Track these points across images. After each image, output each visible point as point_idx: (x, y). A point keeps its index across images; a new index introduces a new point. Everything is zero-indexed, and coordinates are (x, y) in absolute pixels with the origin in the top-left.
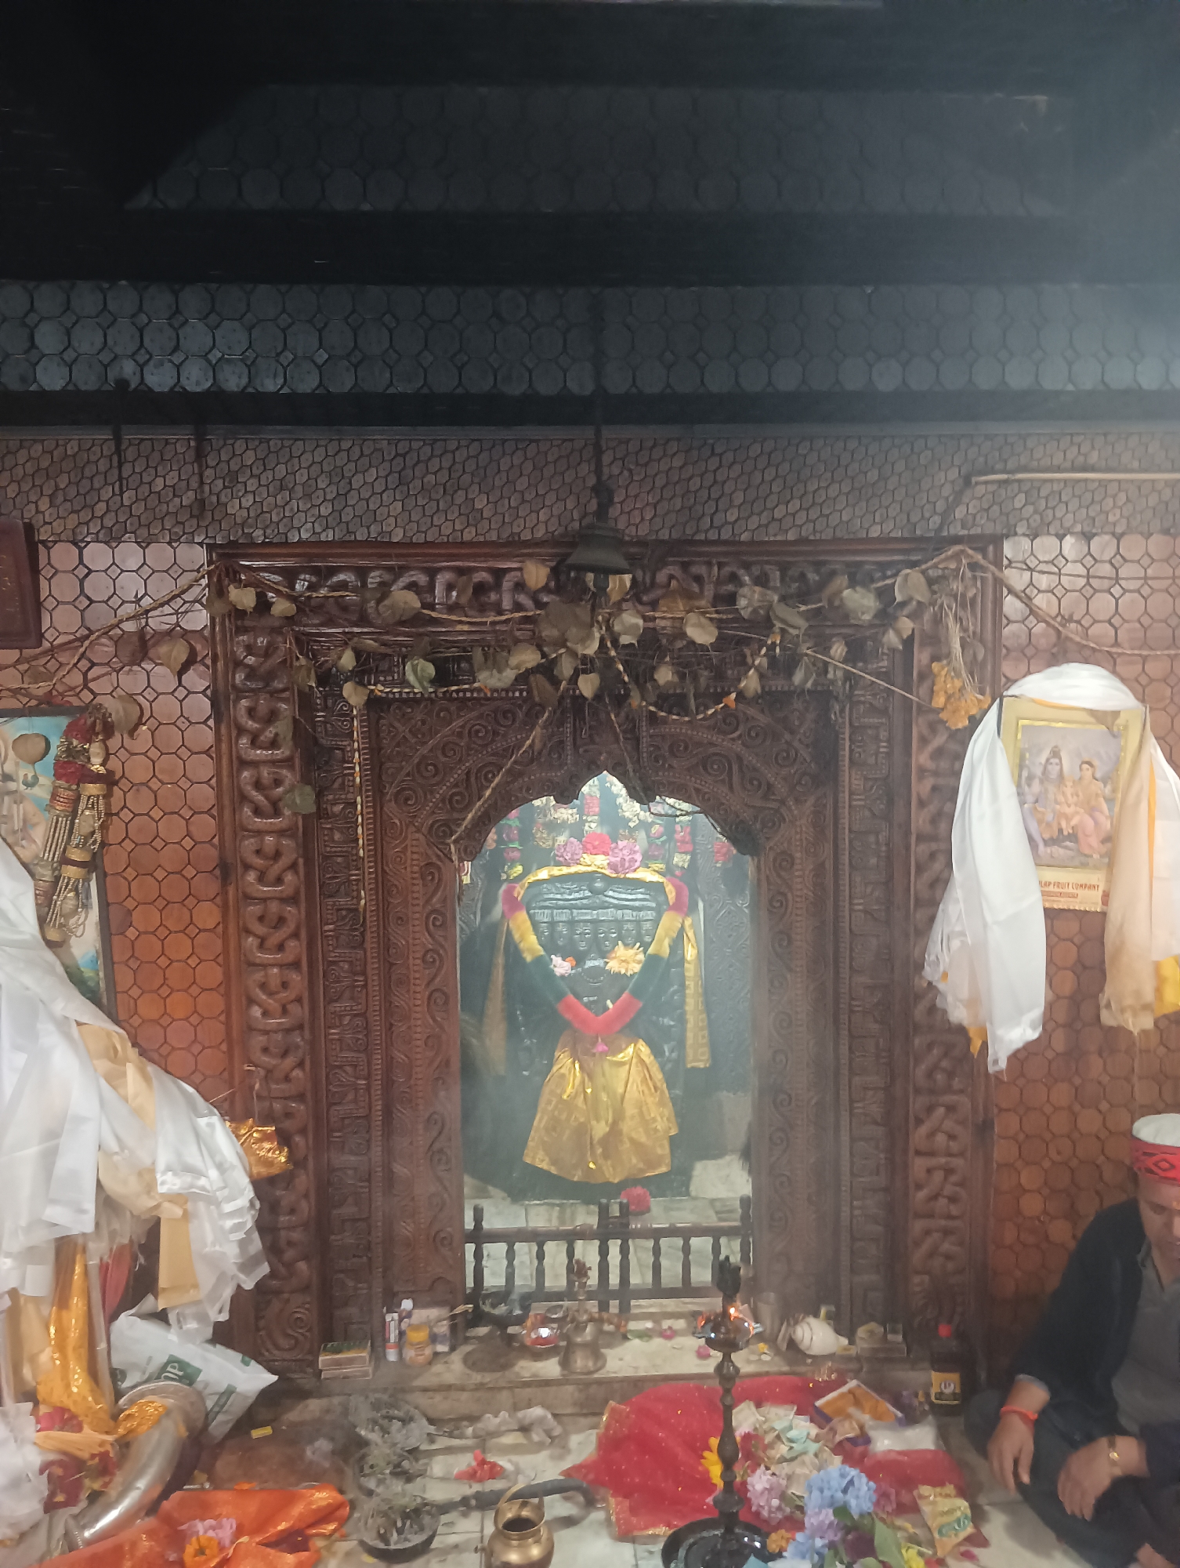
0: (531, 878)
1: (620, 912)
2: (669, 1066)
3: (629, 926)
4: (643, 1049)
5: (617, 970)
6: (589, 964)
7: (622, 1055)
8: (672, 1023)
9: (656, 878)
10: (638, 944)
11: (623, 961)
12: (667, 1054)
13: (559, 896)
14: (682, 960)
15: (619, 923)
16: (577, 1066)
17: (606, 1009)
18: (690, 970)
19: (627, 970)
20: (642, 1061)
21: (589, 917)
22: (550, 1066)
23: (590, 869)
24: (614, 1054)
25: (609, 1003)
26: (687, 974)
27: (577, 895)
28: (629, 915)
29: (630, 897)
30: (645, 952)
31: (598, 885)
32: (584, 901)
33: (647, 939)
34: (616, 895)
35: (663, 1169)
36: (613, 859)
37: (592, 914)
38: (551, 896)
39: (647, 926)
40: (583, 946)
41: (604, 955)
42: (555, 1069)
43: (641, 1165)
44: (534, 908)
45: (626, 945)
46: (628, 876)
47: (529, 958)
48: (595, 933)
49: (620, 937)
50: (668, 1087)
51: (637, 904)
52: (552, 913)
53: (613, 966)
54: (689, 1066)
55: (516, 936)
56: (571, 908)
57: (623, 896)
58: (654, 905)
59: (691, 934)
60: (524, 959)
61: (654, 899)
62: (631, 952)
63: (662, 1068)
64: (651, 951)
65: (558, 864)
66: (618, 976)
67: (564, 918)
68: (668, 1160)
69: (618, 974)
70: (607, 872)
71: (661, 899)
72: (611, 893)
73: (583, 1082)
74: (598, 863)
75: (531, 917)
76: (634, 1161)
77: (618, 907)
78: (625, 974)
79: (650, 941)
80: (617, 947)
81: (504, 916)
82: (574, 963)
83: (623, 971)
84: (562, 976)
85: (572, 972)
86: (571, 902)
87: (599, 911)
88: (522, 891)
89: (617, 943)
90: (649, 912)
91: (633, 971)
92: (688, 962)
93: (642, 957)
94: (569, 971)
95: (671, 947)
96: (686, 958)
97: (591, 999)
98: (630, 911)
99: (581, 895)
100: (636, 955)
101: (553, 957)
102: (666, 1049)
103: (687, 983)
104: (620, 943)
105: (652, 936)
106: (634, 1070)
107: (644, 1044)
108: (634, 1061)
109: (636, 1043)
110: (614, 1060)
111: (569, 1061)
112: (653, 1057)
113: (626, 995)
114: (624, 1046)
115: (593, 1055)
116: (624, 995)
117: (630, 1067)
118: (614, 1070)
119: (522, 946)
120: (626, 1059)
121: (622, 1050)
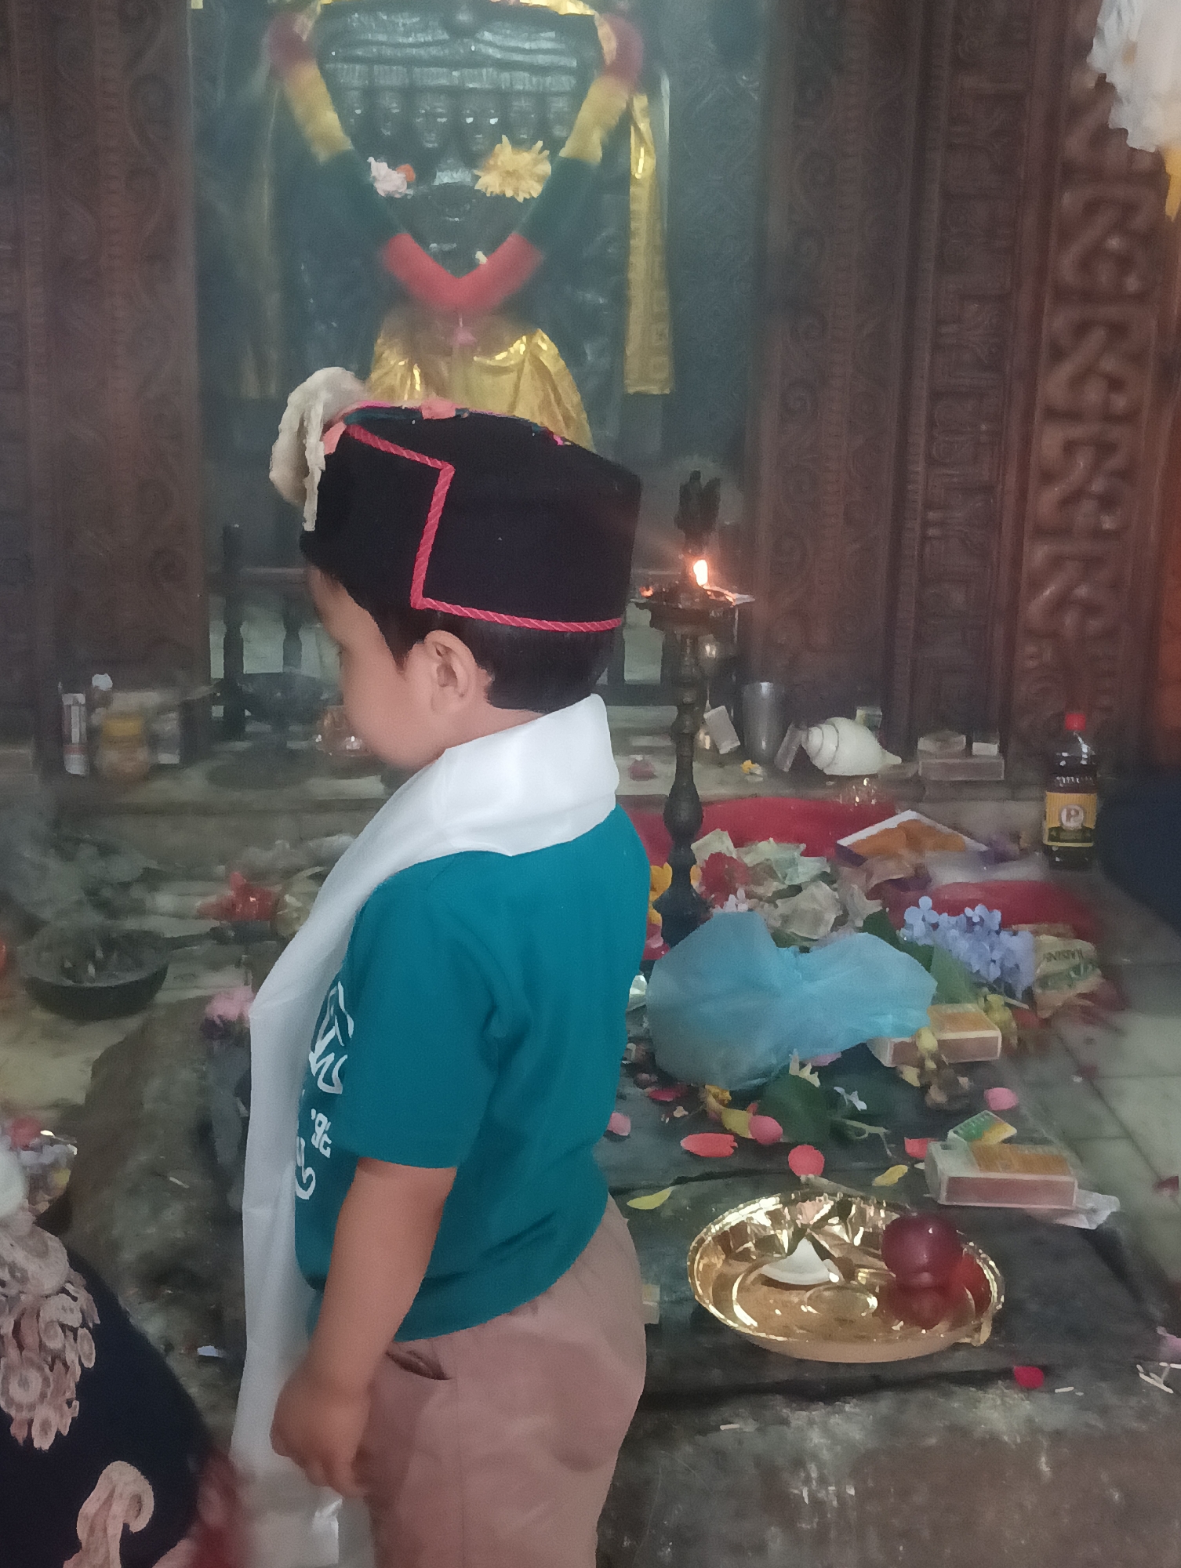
1: (505, 76)
2: (593, 382)
3: (523, 104)
4: (544, 347)
5: (497, 190)
6: (444, 178)
7: (503, 355)
8: (601, 301)
9: (580, 9)
10: (540, 144)
11: (510, 174)
12: (590, 359)
13: (382, 38)
14: (624, 179)
15: (502, 97)
16: (416, 373)
17: (473, 264)
18: (642, 200)
19: (516, 191)
20: (541, 369)
21: (444, 83)
24: (490, 351)
25: (481, 257)
26: (634, 207)
27: (421, 38)
28: (523, 81)
29: (527, 46)
30: (553, 157)
31: (463, 17)
32: (434, 51)
33: (558, 131)
34: (498, 39)
37: (449, 77)
38: (369, 36)
39: (560, 104)
40: (431, 143)
41: (473, 159)
44: (336, 59)
45: (517, 144)
47: (322, 155)
48: (456, 115)
49: (507, 127)
51: (542, 59)
52: (370, 73)
53: (490, 182)
54: (631, 391)
55: (299, 111)
56: (410, 63)
57: (513, 43)
58: (573, 63)
59: (644, 126)
61: (574, 52)
62: (525, 158)
63: (580, 383)
64: (564, 153)
66: (500, 201)
67: (394, 82)
69: (500, 199)
71: (589, 52)
72: (487, 36)
75: (329, 78)
77: (503, 65)
78: (513, 199)
79: (564, 134)
80: (498, 146)
81: (274, 74)
82: (414, 176)
83: (509, 193)
84: (390, 199)
85: (411, 192)
86: (408, 50)
87: (466, 71)
88: (310, 24)
89: (501, 139)
90: (564, 78)
91: (530, 194)
92: (638, 183)
93: (546, 168)
94: (403, 189)
95: (604, 147)
96: (633, 173)
97: (447, 247)
98: (526, 75)
99: (429, 38)
100: (536, 162)
101: (371, 160)
102: (589, 350)
103: (633, 225)
104: (505, 138)
105: (570, 125)
106: (526, 384)
107: (545, 337)
108: (527, 368)
109: (531, 335)
110: (488, 362)
111: (402, 363)
112: (562, 362)
113: (513, 240)
114: (507, 339)
115: (448, 352)
116: (510, 239)
117: (519, 378)
118: (488, 380)
119: (310, 130)
120: (512, 362)
121: (503, 346)
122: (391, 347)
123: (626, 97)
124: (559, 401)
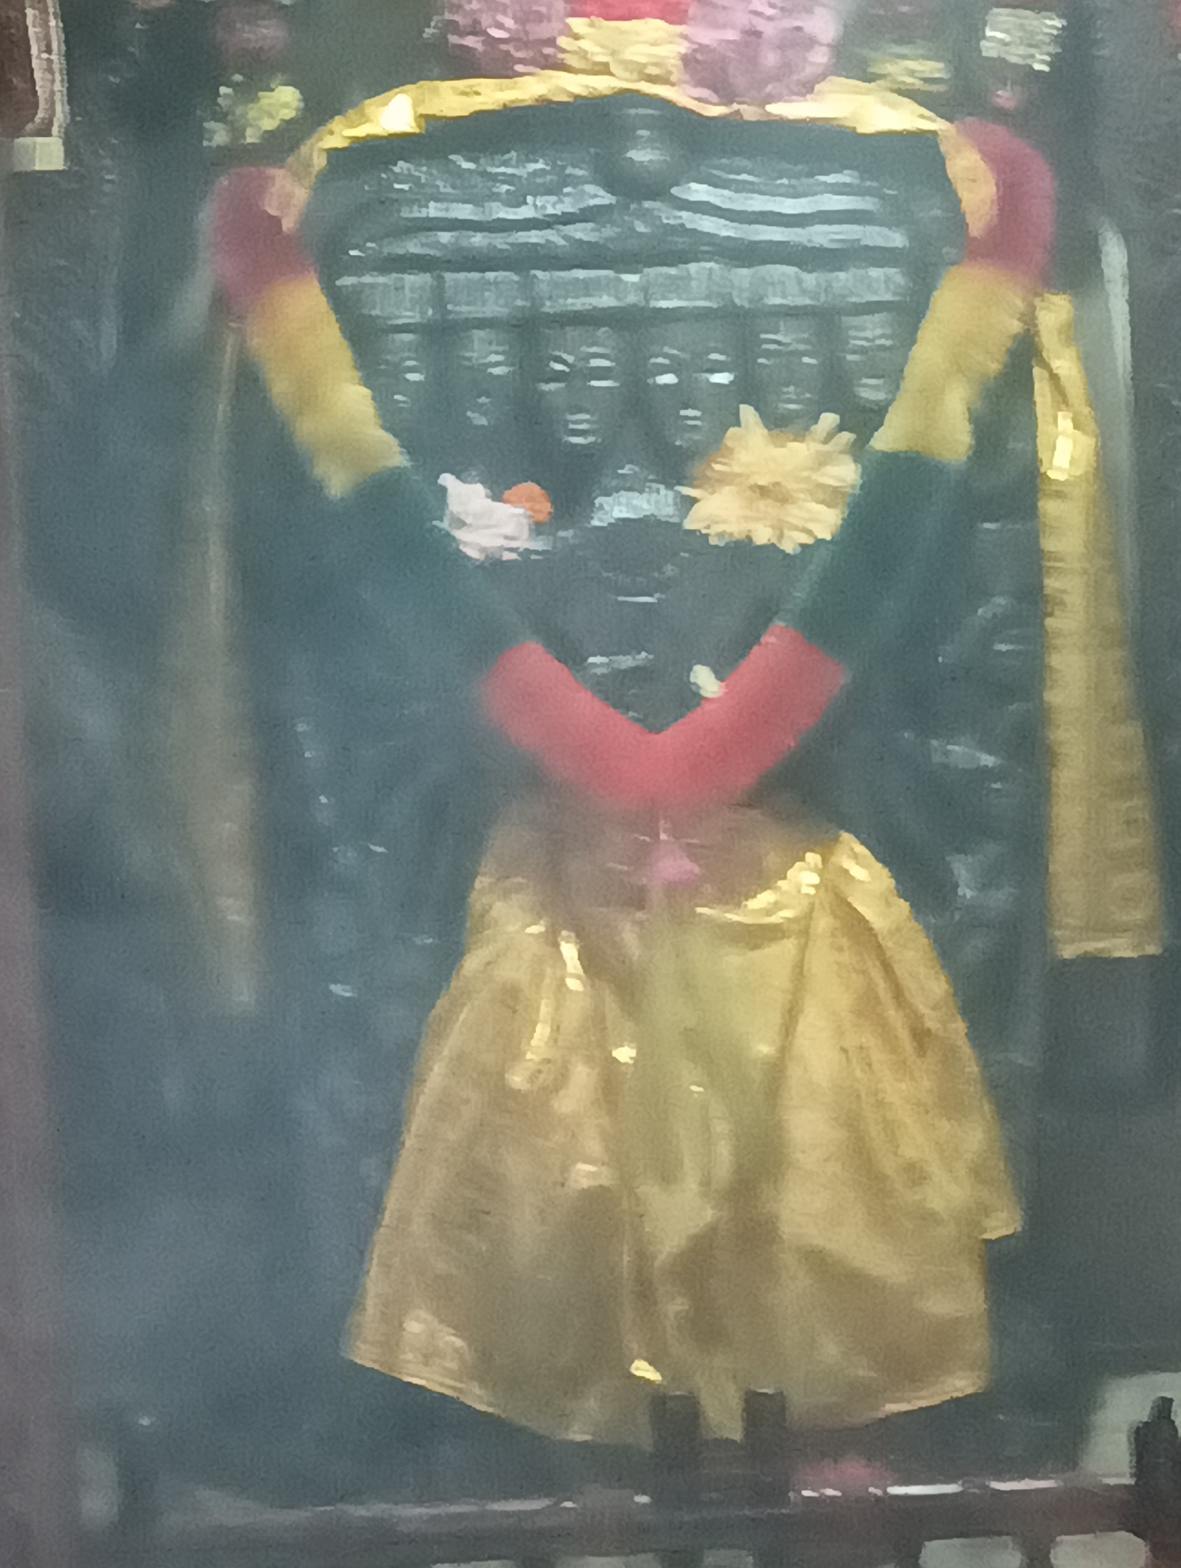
0: (339, 134)
1: (744, 273)
2: (977, 945)
3: (785, 336)
4: (858, 872)
5: (735, 531)
6: (614, 508)
7: (765, 899)
8: (988, 760)
9: (907, 117)
10: (829, 420)
11: (763, 491)
12: (966, 892)
13: (464, 211)
15: (737, 324)
16: (569, 951)
17: (691, 698)
18: (1068, 529)
19: (780, 529)
20: (856, 928)
21: (606, 301)
22: (450, 953)
23: (602, 84)
24: (733, 893)
25: (704, 679)
26: (1049, 544)
27: (552, 206)
28: (786, 284)
29: (789, 206)
30: (858, 450)
31: (643, 156)
32: (582, 232)
33: (870, 391)
35: (961, 1384)
36: (707, 37)
37: (616, 287)
38: (433, 210)
39: (871, 331)
40: (581, 434)
41: (676, 466)
42: (472, 963)
43: (862, 1371)
44: (358, 267)
45: (777, 423)
46: (776, 109)
47: (337, 482)
48: (637, 370)
49: (749, 389)
50: (975, 1037)
51: (821, 236)
52: (439, 290)
53: (720, 513)
54: (1068, 952)
55: (280, 387)
56: (526, 260)
57: (758, 203)
58: (897, 239)
59: (1065, 363)
60: (317, 489)
61: (895, 215)
62: (798, 452)
63: (946, 950)
64: (884, 440)
65: (462, 66)
66: (741, 555)
67: (493, 307)
68: (979, 1344)
69: (742, 551)
70: (682, 95)
71: (932, 212)
72: (699, 192)
73: (596, 1021)
74: (638, 53)
75: (344, 306)
76: (830, 1350)
77: (735, 254)
78: (771, 548)
79: (881, 396)
80: (732, 431)
81: (223, 305)
82: (546, 507)
83: (762, 536)
84: (494, 567)
85: (539, 545)
86: (523, 237)
87: (653, 272)
88: (301, 194)
89: (737, 414)
90: (875, 273)
91: (809, 532)
92: (1060, 493)
93: (846, 473)
94: (524, 543)
95: (975, 419)
96: (1042, 470)
97: (626, 662)
98: (791, 270)
99: (567, 206)
100: (822, 461)
101: (447, 480)
102: (964, 873)
103: (1052, 584)
104: (747, 412)
105: (894, 377)
106: (823, 960)
107: (860, 849)
108: (823, 923)
109: (826, 848)
110: (733, 917)
111: (535, 929)
112: (904, 906)
113: (776, 639)
114: (772, 860)
115: (637, 900)
116: (768, 639)
117: (803, 949)
118: (733, 960)
119: (307, 429)
120: (787, 913)
121: (765, 881)
122: (506, 895)
123: (1020, 304)
124: (898, 994)
